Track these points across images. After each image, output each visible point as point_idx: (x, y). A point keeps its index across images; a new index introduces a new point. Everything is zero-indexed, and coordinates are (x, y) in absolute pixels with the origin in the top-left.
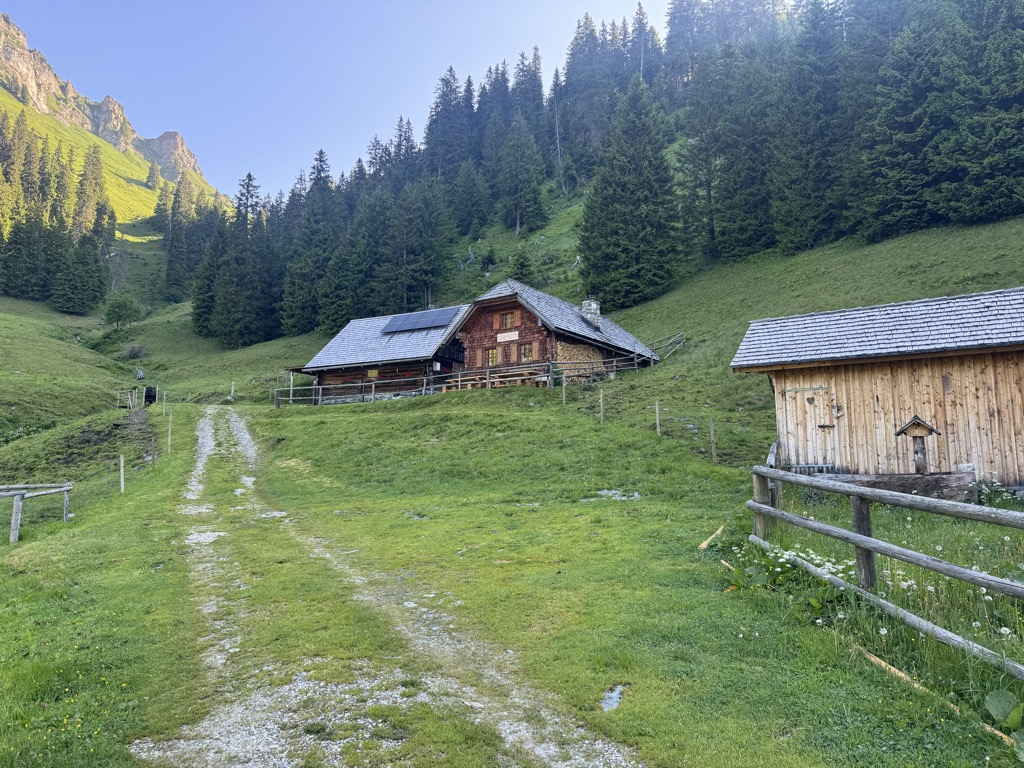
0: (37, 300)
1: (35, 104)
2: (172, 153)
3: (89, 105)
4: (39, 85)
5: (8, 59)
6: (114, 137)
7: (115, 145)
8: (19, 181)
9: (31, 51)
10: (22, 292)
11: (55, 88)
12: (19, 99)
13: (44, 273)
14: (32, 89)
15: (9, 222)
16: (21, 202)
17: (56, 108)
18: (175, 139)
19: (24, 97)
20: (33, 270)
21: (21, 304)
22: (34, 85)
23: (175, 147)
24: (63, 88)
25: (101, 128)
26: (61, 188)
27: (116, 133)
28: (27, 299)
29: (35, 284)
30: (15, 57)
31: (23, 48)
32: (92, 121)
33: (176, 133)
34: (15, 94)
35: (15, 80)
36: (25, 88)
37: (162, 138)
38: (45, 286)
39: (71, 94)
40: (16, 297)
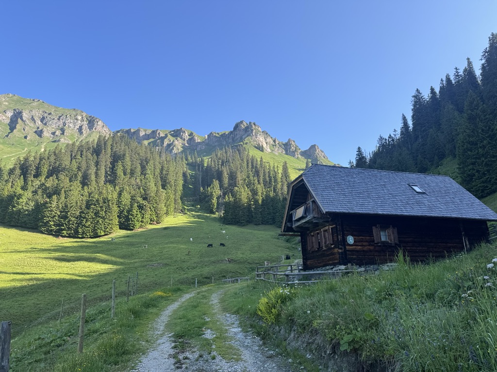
0: (272, 224)
1: (266, 150)
2: (315, 153)
3: (283, 144)
4: (266, 143)
5: (256, 138)
6: (293, 154)
7: (294, 156)
8: (262, 182)
9: (263, 132)
10: (267, 222)
11: (272, 142)
12: (261, 151)
13: (273, 214)
14: (265, 145)
15: (261, 198)
16: (264, 190)
17: (273, 149)
18: (315, 147)
19: (262, 149)
20: (269, 214)
21: (267, 227)
22: (265, 143)
23: (316, 151)
24: (274, 141)
25: (288, 152)
26: (276, 181)
27: (294, 152)
28: (269, 224)
29: (271, 219)
30: (258, 136)
31: (260, 132)
32: (285, 150)
33: (315, 145)
34: (259, 149)
35: (259, 144)
36: (262, 146)
37: (310, 148)
38: (274, 219)
39: (277, 143)
40: (265, 224)
